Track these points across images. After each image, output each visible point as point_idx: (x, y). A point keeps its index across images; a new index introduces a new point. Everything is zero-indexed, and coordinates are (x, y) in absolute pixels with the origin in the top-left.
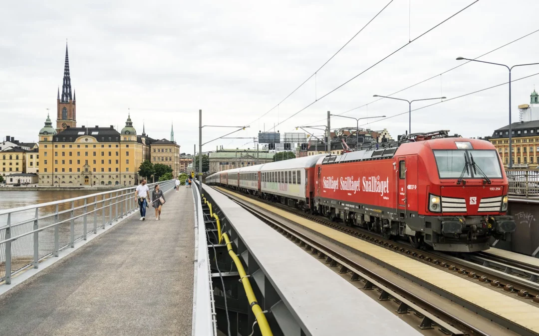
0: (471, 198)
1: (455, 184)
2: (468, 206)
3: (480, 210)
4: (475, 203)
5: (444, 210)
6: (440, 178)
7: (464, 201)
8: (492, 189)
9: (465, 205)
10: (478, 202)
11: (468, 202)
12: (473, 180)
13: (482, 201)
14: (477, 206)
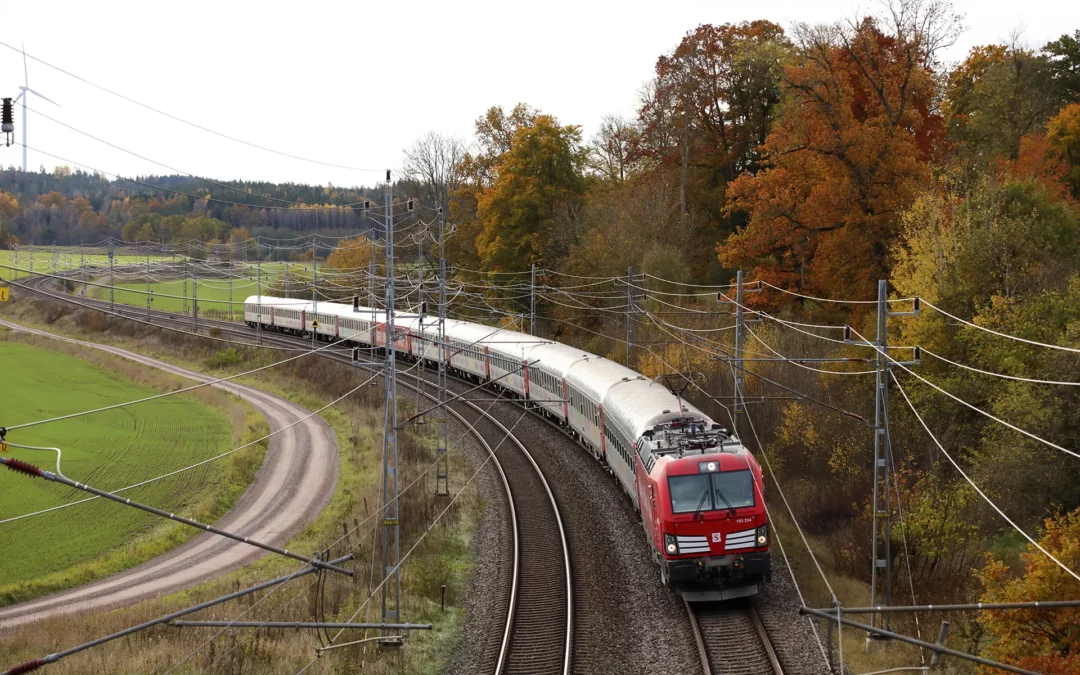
0: (713, 535)
1: (691, 519)
2: (711, 545)
3: (727, 548)
4: (720, 540)
5: (682, 551)
6: (674, 514)
7: (705, 538)
8: (740, 521)
9: (707, 544)
10: (724, 538)
11: (710, 539)
12: (715, 513)
13: (728, 536)
14: (723, 543)
